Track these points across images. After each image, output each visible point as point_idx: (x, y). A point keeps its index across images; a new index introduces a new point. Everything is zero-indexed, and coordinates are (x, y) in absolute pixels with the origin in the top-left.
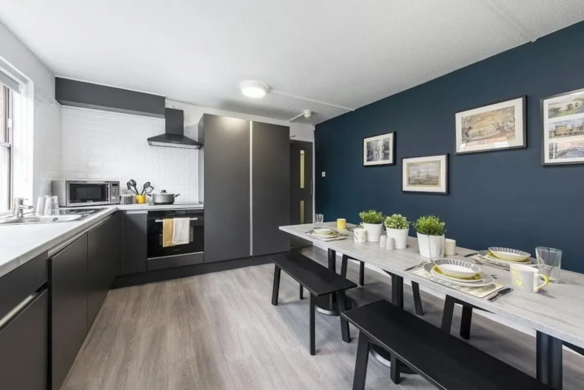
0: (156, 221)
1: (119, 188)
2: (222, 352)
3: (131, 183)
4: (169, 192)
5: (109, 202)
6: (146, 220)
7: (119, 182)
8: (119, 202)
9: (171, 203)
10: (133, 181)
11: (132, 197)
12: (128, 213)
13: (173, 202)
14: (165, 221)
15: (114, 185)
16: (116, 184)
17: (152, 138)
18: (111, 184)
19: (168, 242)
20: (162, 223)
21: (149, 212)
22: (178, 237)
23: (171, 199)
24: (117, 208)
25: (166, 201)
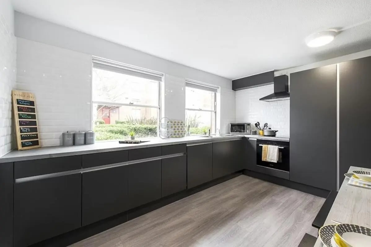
0: (260, 145)
1: (250, 126)
2: (241, 220)
3: (258, 124)
4: (272, 129)
5: (245, 133)
6: (256, 143)
7: (250, 123)
8: (250, 133)
9: (274, 136)
10: (258, 122)
11: (256, 131)
12: (250, 139)
13: (276, 135)
14: (264, 146)
15: (248, 125)
16: (249, 125)
17: (262, 98)
18: (247, 125)
19: (265, 158)
20: (262, 146)
21: (257, 139)
22: (270, 157)
23: (273, 134)
24: (244, 136)
25: (269, 135)
